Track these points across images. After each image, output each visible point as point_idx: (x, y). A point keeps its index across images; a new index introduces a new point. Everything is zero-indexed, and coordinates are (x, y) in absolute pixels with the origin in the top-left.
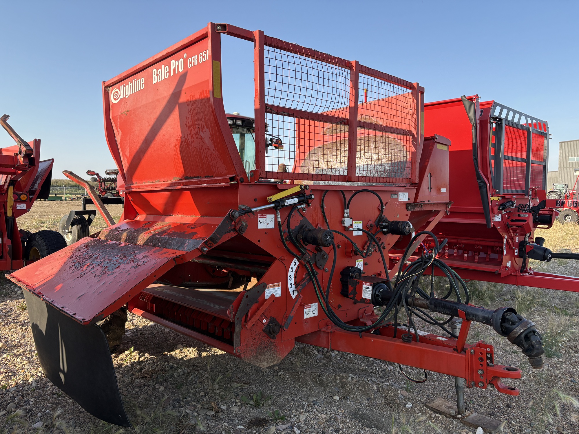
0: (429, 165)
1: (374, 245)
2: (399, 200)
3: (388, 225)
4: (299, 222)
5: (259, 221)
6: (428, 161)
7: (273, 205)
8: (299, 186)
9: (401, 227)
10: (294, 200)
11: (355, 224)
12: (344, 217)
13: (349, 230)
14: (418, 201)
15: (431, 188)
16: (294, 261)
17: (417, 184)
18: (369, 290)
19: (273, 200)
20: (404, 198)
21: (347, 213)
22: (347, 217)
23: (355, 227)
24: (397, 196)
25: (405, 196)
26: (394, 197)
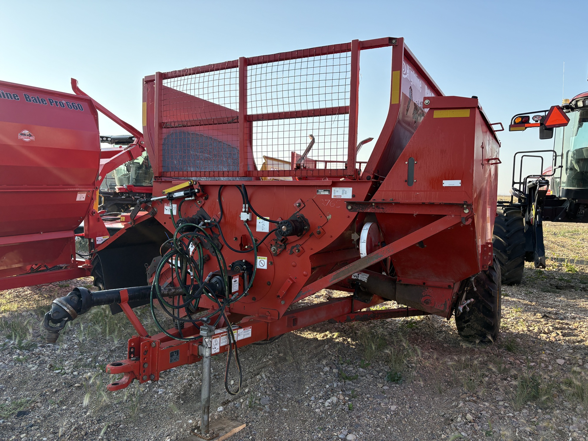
1: (281, 245)
2: (332, 197)
10: (181, 194)
12: (242, 212)
20: (343, 194)
21: (245, 208)
22: (245, 212)
23: (260, 223)
24: (329, 192)
25: (344, 193)
26: (323, 192)
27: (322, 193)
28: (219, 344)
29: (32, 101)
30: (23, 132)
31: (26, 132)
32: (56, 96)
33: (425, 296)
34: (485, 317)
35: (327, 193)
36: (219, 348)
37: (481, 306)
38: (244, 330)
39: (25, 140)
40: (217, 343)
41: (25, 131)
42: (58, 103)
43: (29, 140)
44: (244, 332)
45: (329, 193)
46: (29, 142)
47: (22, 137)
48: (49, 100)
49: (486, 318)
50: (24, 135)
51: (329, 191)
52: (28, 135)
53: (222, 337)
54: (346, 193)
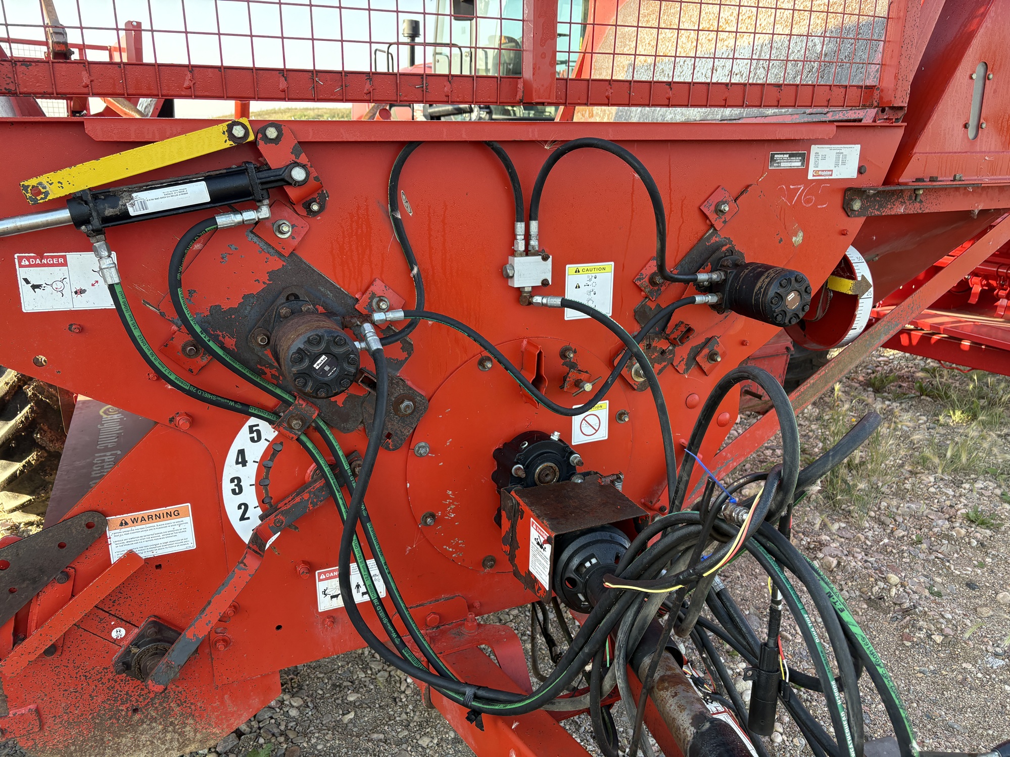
0: (982, 31)
1: (663, 352)
2: (810, 177)
3: (725, 281)
4: (266, 278)
5: (21, 283)
6: (984, 15)
7: (64, 214)
8: (224, 127)
9: (765, 293)
10: (183, 193)
11: (578, 276)
12: (513, 253)
13: (530, 303)
14: (907, 177)
15: (979, 126)
16: (251, 427)
17: (901, 108)
18: (544, 553)
19: (55, 193)
20: (837, 165)
21: (527, 237)
22: (527, 252)
23: (578, 287)
24: (803, 161)
25: (841, 160)
26: (786, 162)
27: (785, 165)
35: (796, 164)
45: (802, 164)
51: (803, 155)
54: (844, 163)
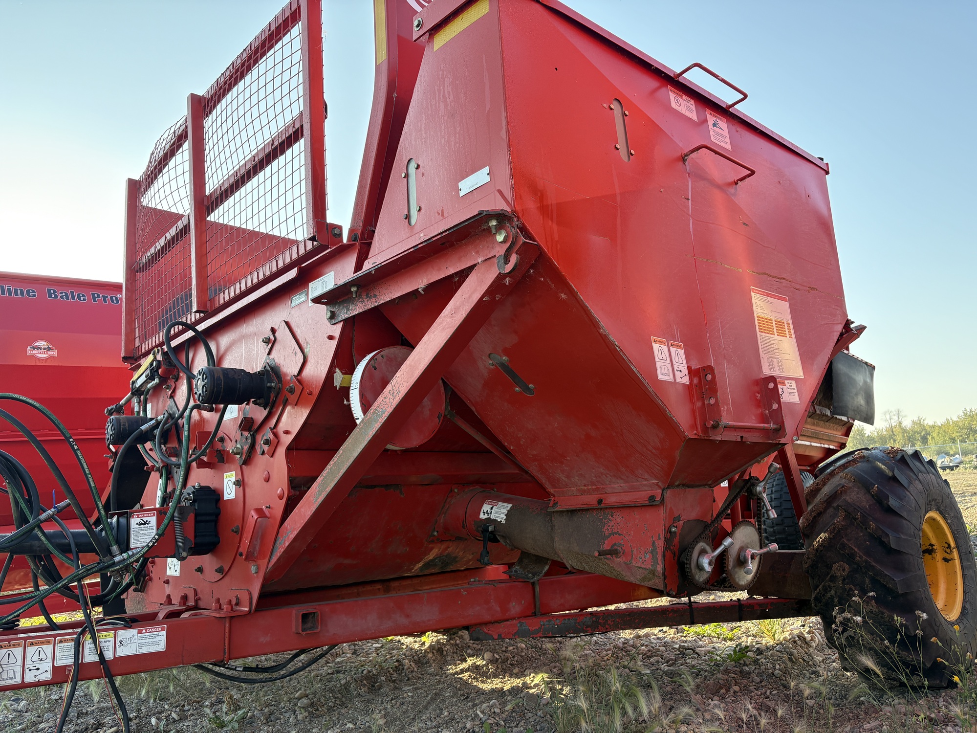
1: (247, 438)
28: (50, 660)
29: (59, 297)
30: (37, 344)
31: (42, 344)
32: (108, 289)
33: (610, 535)
34: (885, 611)
36: (50, 669)
37: (867, 581)
38: (140, 632)
39: (40, 356)
40: (43, 656)
41: (41, 342)
42: (109, 298)
43: (47, 355)
44: (141, 638)
46: (46, 359)
47: (34, 352)
48: (94, 295)
49: (887, 613)
50: (39, 348)
52: (45, 349)
53: (62, 644)
